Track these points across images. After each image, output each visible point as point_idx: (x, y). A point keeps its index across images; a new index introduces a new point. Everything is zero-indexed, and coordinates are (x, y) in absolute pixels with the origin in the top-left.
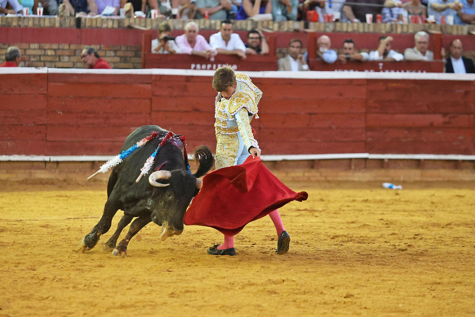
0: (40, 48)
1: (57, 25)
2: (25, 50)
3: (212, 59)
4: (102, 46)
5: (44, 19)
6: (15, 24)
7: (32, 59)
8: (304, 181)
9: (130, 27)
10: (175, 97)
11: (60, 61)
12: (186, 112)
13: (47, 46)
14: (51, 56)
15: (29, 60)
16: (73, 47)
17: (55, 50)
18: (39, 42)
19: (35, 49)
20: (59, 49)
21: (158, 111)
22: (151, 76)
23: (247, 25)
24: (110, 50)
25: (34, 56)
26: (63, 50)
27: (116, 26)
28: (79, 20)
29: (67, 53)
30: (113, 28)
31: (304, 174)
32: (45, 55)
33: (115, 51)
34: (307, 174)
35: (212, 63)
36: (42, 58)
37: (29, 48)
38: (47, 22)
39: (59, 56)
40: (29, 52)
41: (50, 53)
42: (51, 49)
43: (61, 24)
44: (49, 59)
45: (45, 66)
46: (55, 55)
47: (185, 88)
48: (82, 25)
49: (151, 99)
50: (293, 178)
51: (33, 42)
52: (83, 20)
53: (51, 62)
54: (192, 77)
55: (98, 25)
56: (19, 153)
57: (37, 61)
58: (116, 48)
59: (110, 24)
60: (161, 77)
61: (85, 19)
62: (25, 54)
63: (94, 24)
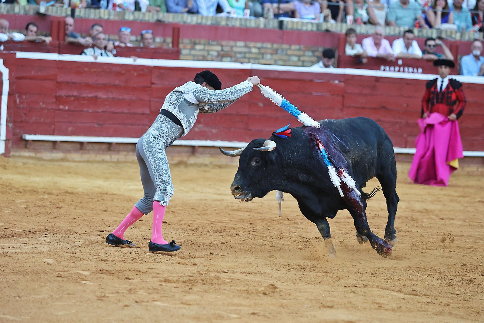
0: (246, 46)
1: (262, 26)
2: (232, 47)
3: (400, 62)
4: (302, 46)
5: (250, 20)
6: (223, 23)
7: (238, 56)
8: (477, 175)
9: (327, 31)
10: (365, 95)
11: (263, 58)
12: (375, 109)
13: (252, 44)
14: (256, 53)
15: (235, 56)
16: (275, 46)
17: (259, 48)
18: (245, 40)
19: (241, 47)
20: (262, 48)
21: (349, 107)
22: (344, 75)
23: (432, 33)
24: (309, 50)
25: (240, 53)
26: (266, 48)
27: (315, 29)
28: (281, 23)
29: (270, 51)
30: (312, 31)
31: (478, 169)
32: (250, 52)
33: (313, 52)
34: (480, 170)
35: (400, 66)
36: (247, 55)
37: (236, 46)
38: (253, 23)
39: (263, 54)
40: (235, 49)
41: (254, 50)
42: (255, 47)
43: (265, 26)
44: (253, 56)
45: (249, 62)
46: (259, 53)
47: (374, 88)
48: (284, 27)
49: (343, 96)
50: (468, 172)
51: (239, 40)
52: (285, 23)
53: (255, 59)
54: (381, 78)
55: (299, 28)
56: (222, 139)
57: (242, 58)
58: (313, 49)
59: (309, 27)
60: (353, 76)
61: (287, 22)
62: (232, 51)
63: (295, 27)
